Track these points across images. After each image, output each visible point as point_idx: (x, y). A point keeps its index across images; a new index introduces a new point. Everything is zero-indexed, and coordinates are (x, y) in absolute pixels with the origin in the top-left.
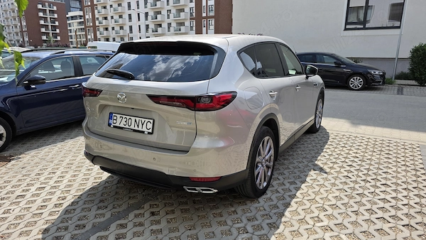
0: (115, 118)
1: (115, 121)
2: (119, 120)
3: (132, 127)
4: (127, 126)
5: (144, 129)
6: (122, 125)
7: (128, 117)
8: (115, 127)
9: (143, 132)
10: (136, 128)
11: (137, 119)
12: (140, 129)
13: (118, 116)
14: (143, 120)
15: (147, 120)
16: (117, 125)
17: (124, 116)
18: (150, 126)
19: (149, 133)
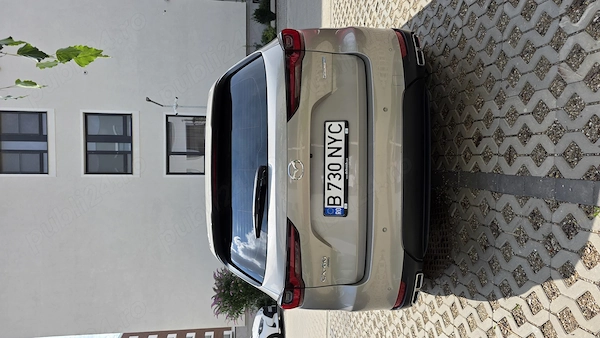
0: (331, 201)
1: (337, 201)
2: (334, 192)
3: (341, 160)
4: (342, 172)
5: (342, 136)
6: (341, 184)
7: (328, 172)
8: (346, 201)
9: (347, 136)
10: (342, 152)
11: (327, 152)
12: (341, 144)
13: (327, 194)
14: (328, 140)
15: (327, 133)
16: (341, 194)
17: (327, 181)
18: (335, 127)
19: (347, 126)
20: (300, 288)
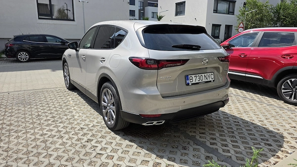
0: (191, 78)
1: (191, 81)
2: (194, 79)
3: (204, 80)
4: (201, 81)
5: (211, 80)
6: (197, 82)
7: (200, 75)
8: (192, 84)
9: (211, 81)
10: (206, 80)
11: (206, 74)
12: (208, 80)
13: (193, 76)
14: (209, 74)
15: (211, 74)
16: (194, 82)
17: (197, 75)
18: (213, 76)
19: (214, 81)
20: (158, 67)
